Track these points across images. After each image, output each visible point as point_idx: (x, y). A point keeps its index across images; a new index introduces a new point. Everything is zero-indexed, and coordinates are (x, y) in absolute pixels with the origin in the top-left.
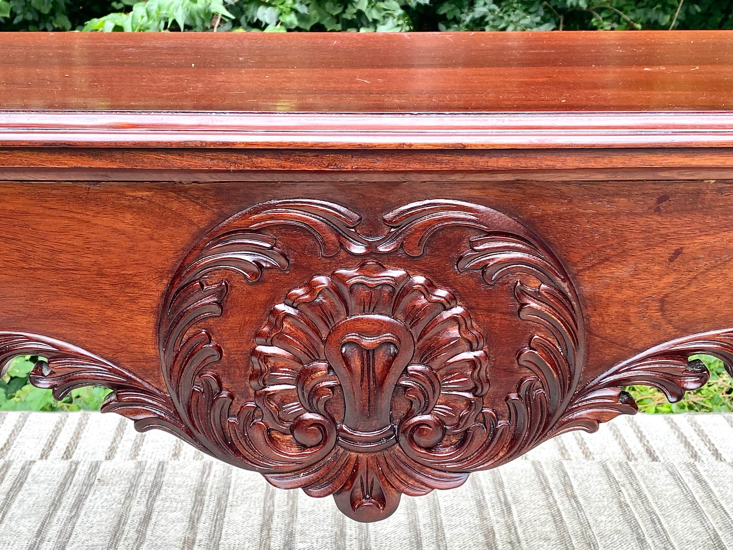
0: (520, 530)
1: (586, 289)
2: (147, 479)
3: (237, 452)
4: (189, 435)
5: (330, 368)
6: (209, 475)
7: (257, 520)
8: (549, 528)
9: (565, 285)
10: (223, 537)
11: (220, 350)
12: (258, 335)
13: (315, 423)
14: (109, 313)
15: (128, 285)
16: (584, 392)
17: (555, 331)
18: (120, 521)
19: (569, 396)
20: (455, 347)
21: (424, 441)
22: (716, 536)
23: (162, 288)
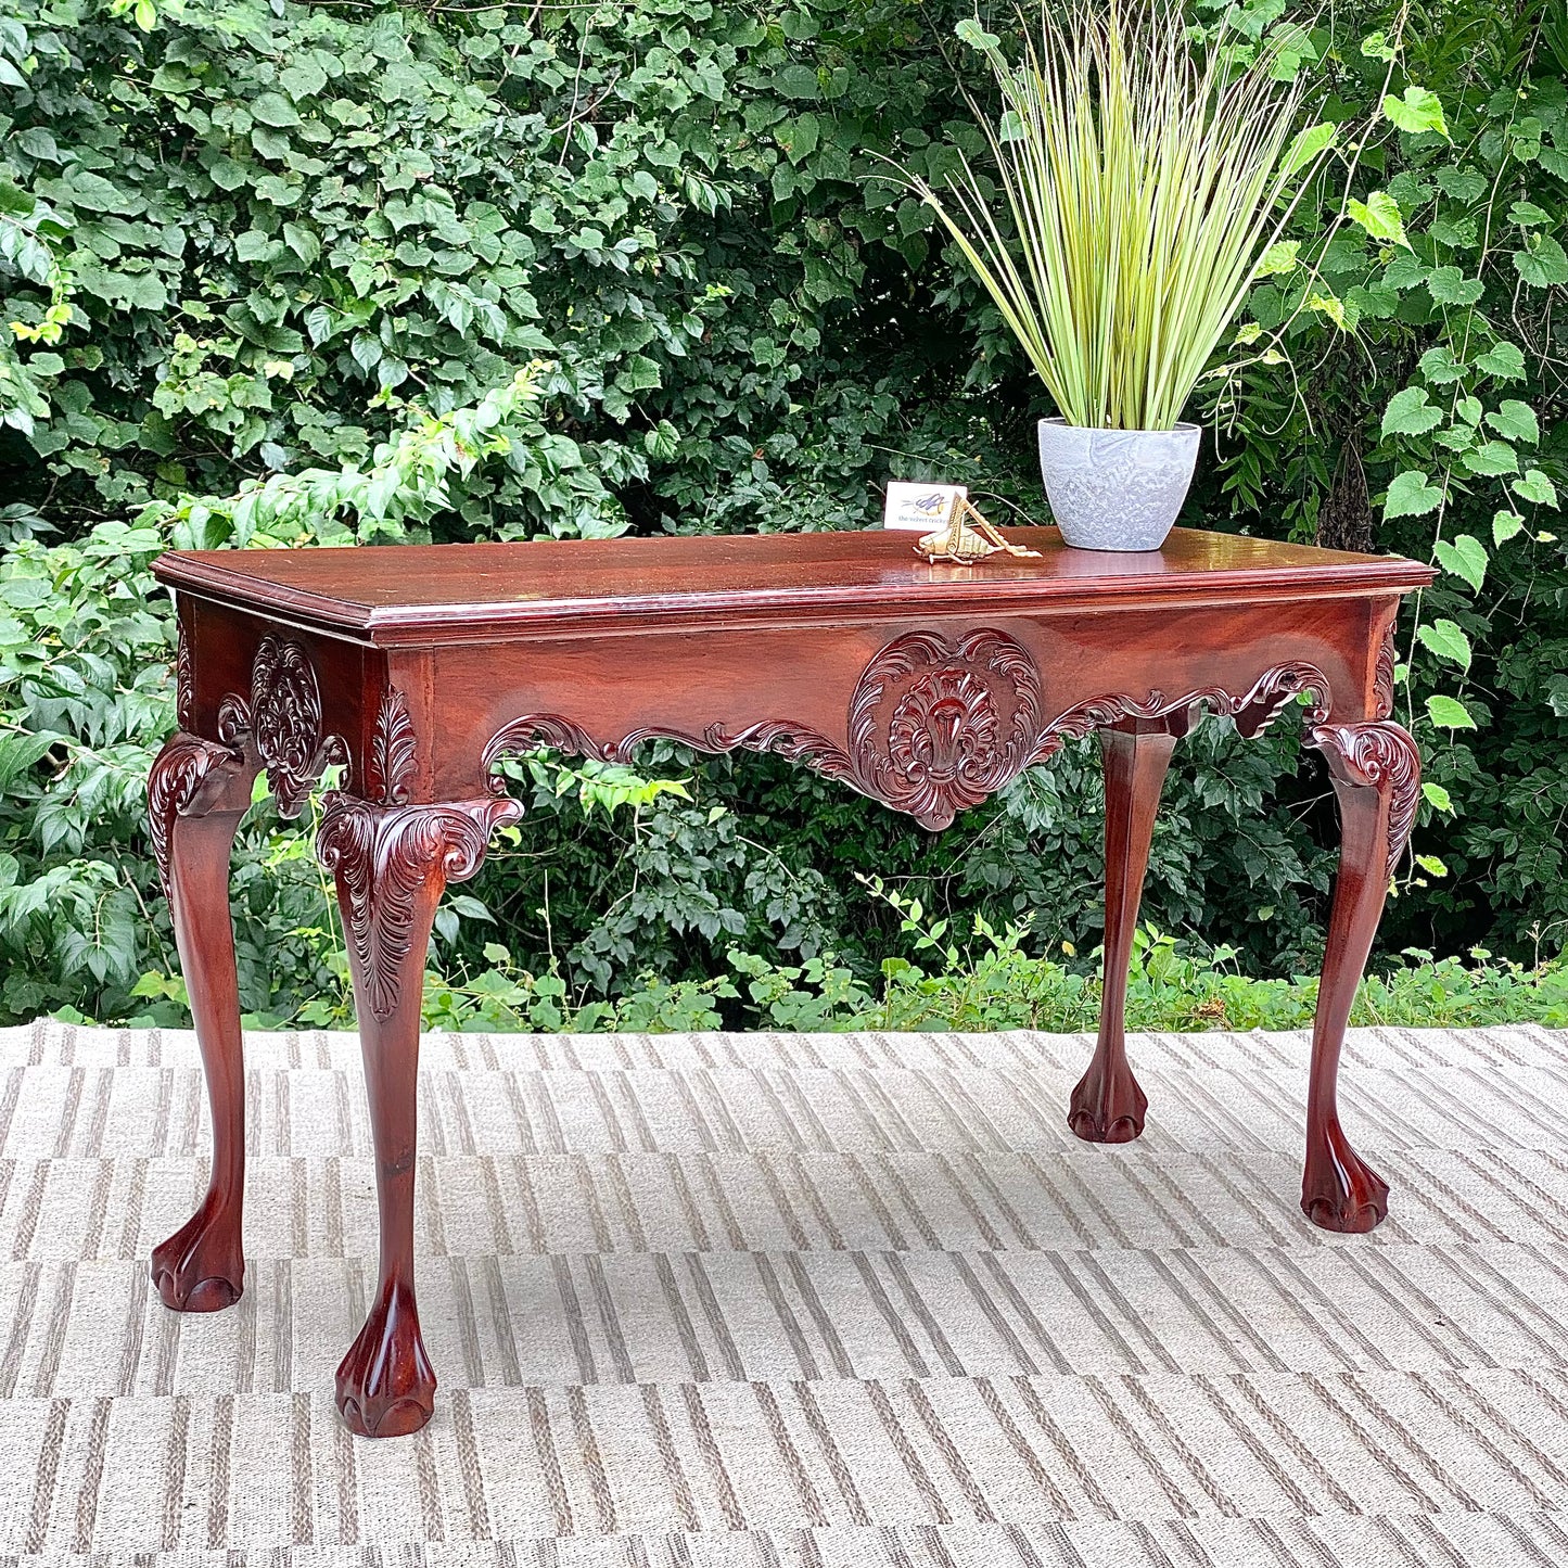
5: (928, 732)
13: (919, 768)
14: (828, 704)
15: (839, 686)
21: (969, 774)
23: (854, 688)
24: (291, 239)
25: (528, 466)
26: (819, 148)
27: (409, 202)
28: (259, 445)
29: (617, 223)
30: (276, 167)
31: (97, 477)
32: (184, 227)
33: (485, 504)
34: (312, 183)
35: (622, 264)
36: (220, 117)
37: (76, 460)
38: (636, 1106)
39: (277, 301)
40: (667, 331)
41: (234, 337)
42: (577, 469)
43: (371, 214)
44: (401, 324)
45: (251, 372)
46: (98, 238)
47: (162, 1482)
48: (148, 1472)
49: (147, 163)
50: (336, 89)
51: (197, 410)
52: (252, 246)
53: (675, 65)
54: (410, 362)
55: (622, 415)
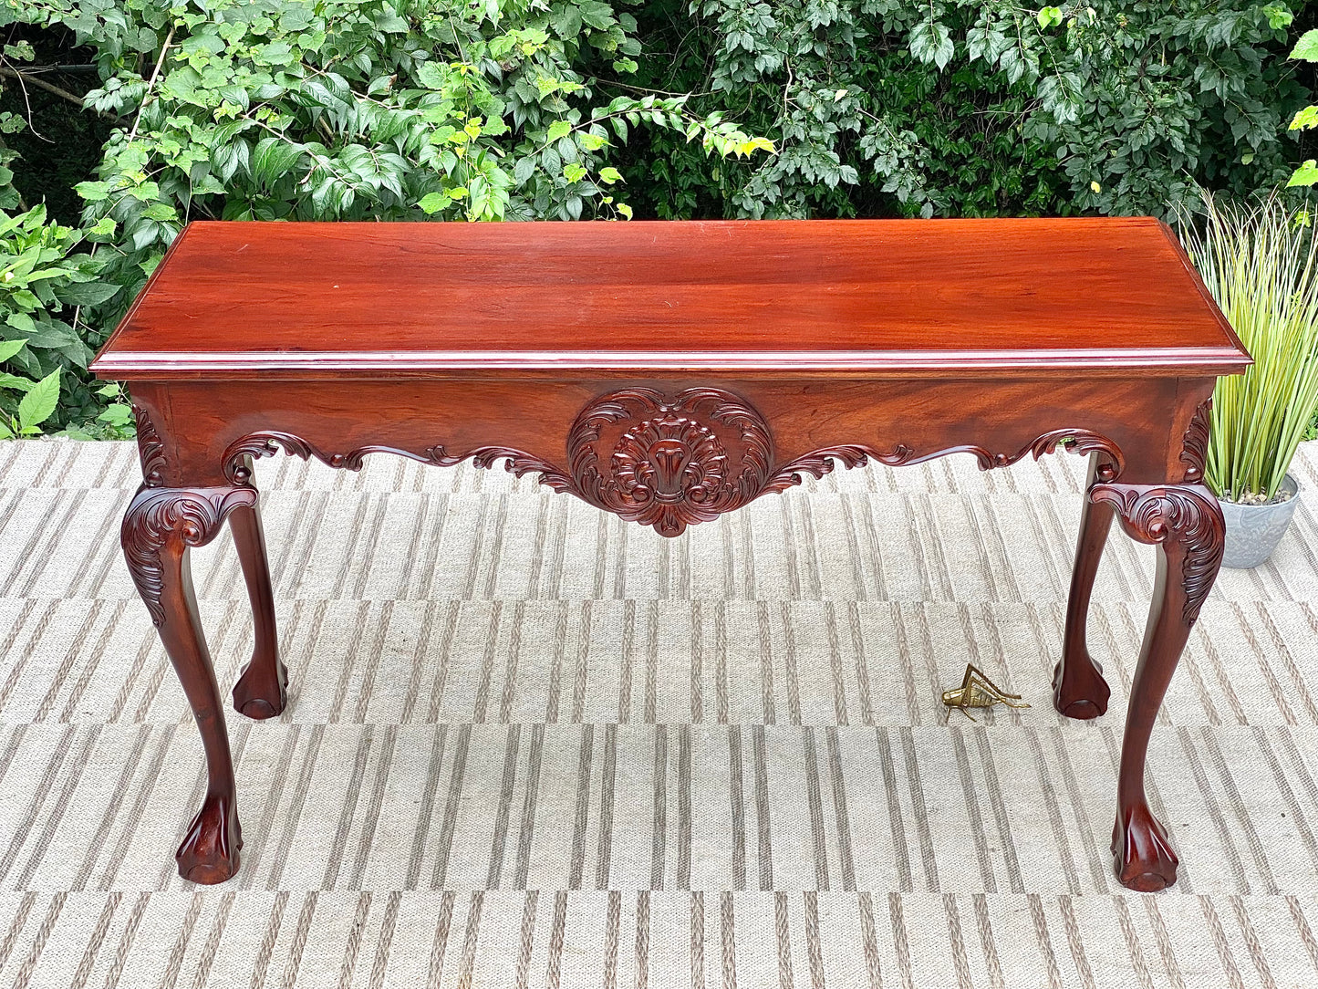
0: (818, 554)
1: (773, 428)
2: (493, 509)
3: (605, 504)
4: (582, 495)
5: (650, 464)
6: (547, 506)
7: (593, 545)
8: (845, 550)
9: (763, 426)
10: (565, 558)
11: (597, 455)
12: (616, 448)
13: (644, 490)
14: (545, 438)
15: (554, 426)
16: (775, 474)
17: (760, 447)
18: (476, 546)
19: (767, 478)
20: (711, 454)
21: (696, 498)
22: (986, 557)
23: (570, 427)
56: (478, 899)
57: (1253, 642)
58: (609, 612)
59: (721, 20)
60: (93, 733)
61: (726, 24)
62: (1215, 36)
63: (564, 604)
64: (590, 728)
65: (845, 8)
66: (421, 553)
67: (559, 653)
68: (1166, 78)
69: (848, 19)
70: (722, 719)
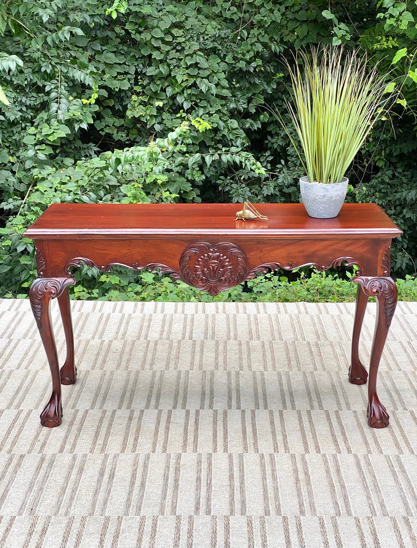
0: (260, 329)
1: (248, 256)
5: (207, 270)
7: (182, 326)
8: (269, 328)
9: (245, 256)
10: (172, 330)
11: (189, 266)
12: (196, 264)
13: (205, 279)
14: (172, 260)
15: (175, 256)
17: (243, 263)
18: (141, 327)
19: (246, 275)
20: (227, 266)
21: (223, 282)
22: (317, 330)
23: (180, 256)
24: (161, 69)
25: (224, 128)
26: (308, 33)
27: (192, 57)
28: (154, 125)
29: (250, 58)
30: (158, 49)
31: (113, 134)
32: (135, 66)
33: (212, 139)
34: (168, 52)
35: (252, 70)
36: (143, 36)
37: (107, 130)
38: (193, 325)
39: (158, 85)
40: (266, 87)
41: (147, 96)
42: (237, 128)
43: (183, 60)
44: (189, 91)
45: (152, 105)
46: (112, 71)
47: (35, 434)
48: (32, 431)
49: (125, 48)
50: (175, 25)
51: (137, 116)
52: (151, 71)
53: (267, 13)
54: (192, 101)
55: (253, 111)
56: (142, 412)
57: (406, 351)
58: (187, 344)
59: (231, 192)
60: (11, 372)
61: (233, 194)
62: (410, 197)
63: (172, 341)
64: (180, 371)
65: (276, 189)
66: (122, 328)
67: (170, 353)
68: (394, 215)
69: (278, 193)
70: (225, 369)
